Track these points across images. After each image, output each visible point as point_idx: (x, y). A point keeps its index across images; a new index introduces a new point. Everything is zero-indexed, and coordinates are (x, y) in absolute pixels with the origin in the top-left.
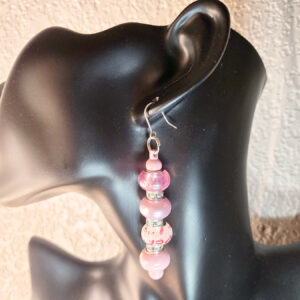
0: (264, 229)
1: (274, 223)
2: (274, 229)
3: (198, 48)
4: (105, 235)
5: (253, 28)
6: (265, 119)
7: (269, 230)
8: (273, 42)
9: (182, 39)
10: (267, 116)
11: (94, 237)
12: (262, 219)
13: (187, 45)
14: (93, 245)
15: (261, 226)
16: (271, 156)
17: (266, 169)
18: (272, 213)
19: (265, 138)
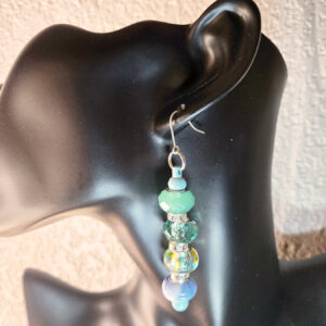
0: (286, 246)
1: (298, 240)
2: (298, 246)
4: (112, 258)
5: (272, 27)
6: (286, 127)
7: (292, 248)
8: (293, 42)
10: (288, 124)
11: (101, 260)
12: (285, 236)
14: (99, 269)
15: (283, 243)
16: (293, 167)
17: (288, 181)
18: (295, 229)
19: (285, 147)
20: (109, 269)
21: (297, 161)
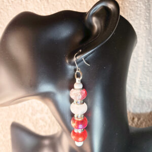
0: (133, 119)
1: (139, 116)
2: (139, 119)
3: (102, 24)
5: (130, 15)
7: (136, 120)
8: (140, 22)
9: (94, 19)
10: (136, 61)
11: (46, 122)
12: (133, 114)
13: (96, 23)
15: (132, 117)
16: (138, 81)
17: (135, 88)
18: (138, 111)
19: (134, 72)
20: (50, 126)
21: (140, 78)
